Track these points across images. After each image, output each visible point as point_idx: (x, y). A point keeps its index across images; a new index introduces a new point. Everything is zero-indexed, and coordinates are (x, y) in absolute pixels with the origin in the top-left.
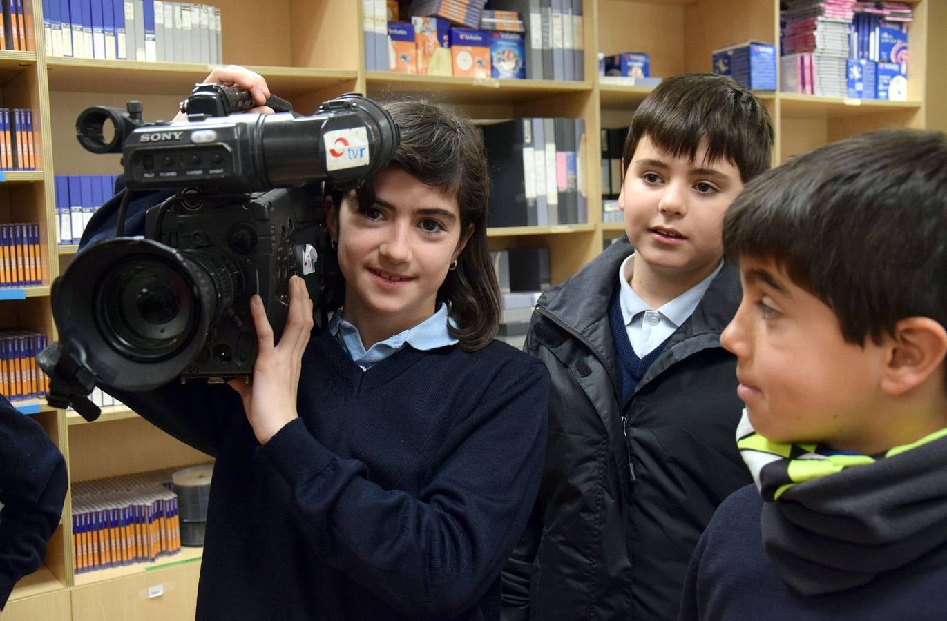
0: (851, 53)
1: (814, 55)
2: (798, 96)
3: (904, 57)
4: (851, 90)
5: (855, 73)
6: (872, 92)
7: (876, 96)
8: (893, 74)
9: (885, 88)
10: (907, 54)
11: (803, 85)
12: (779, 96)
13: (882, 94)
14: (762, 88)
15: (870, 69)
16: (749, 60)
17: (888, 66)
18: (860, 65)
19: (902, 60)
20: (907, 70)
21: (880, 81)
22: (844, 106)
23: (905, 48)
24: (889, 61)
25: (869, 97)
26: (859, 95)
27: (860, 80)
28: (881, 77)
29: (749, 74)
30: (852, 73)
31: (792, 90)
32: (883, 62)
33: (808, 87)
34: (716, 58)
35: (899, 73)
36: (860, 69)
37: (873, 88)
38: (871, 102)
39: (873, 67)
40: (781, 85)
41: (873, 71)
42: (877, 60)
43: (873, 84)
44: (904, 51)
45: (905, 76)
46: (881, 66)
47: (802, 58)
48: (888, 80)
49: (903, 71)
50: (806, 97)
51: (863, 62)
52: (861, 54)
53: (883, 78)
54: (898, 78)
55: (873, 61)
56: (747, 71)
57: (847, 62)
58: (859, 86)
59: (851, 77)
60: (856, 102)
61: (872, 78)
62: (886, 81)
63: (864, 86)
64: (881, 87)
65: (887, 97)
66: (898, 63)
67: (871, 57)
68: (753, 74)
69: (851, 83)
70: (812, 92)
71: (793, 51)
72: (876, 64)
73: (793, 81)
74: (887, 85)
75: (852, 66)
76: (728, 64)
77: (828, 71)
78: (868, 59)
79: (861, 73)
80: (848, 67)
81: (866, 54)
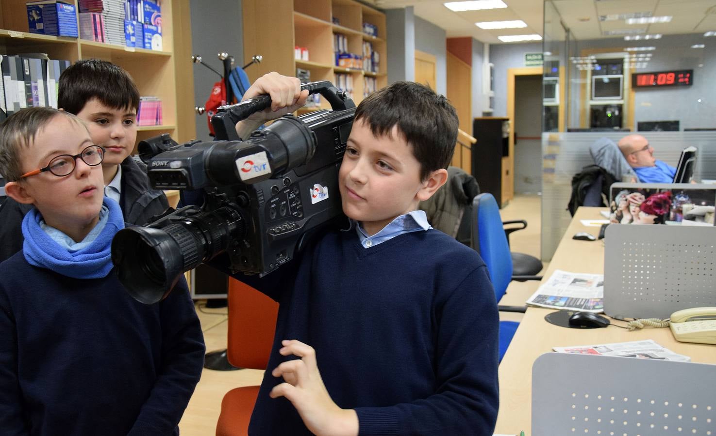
0: (126, 16)
1: (102, 14)
2: (92, 42)
3: (159, 22)
4: (128, 41)
5: (130, 30)
6: (141, 44)
7: (144, 47)
8: (154, 32)
9: (149, 41)
10: (161, 20)
11: (96, 35)
12: (80, 42)
13: (147, 45)
14: (68, 35)
15: (139, 28)
16: (56, 13)
17: (150, 27)
18: (133, 25)
19: (158, 24)
20: (161, 31)
21: (146, 37)
22: (124, 51)
23: (159, 16)
24: (151, 24)
25: (140, 47)
26: (132, 45)
27: (133, 35)
28: (146, 34)
29: (57, 24)
30: (128, 30)
31: (88, 38)
32: (147, 24)
33: (100, 37)
34: (30, 9)
35: (156, 32)
36: (133, 27)
37: (141, 41)
38: (141, 50)
39: (141, 27)
40: (81, 33)
41: (141, 30)
42: (143, 22)
43: (142, 38)
44: (159, 18)
45: (160, 34)
46: (146, 26)
47: (94, 16)
48: (151, 36)
49: (159, 31)
50: (99, 44)
51: (135, 23)
52: (132, 17)
53: (148, 35)
54: (156, 35)
55: (141, 23)
56: (56, 22)
57: (124, 21)
58: (133, 39)
59: (128, 32)
60: (132, 50)
61: (141, 34)
62: (150, 37)
63: (137, 39)
64: (146, 40)
65: (151, 48)
66: (155, 26)
67: (139, 20)
68: (61, 24)
69: (128, 37)
70: (103, 41)
71: (87, 11)
72: (143, 25)
73: (89, 31)
74: (150, 39)
75: (128, 25)
76: (40, 15)
77: (112, 27)
78: (138, 21)
79: (134, 30)
80: (125, 26)
81: (136, 17)
